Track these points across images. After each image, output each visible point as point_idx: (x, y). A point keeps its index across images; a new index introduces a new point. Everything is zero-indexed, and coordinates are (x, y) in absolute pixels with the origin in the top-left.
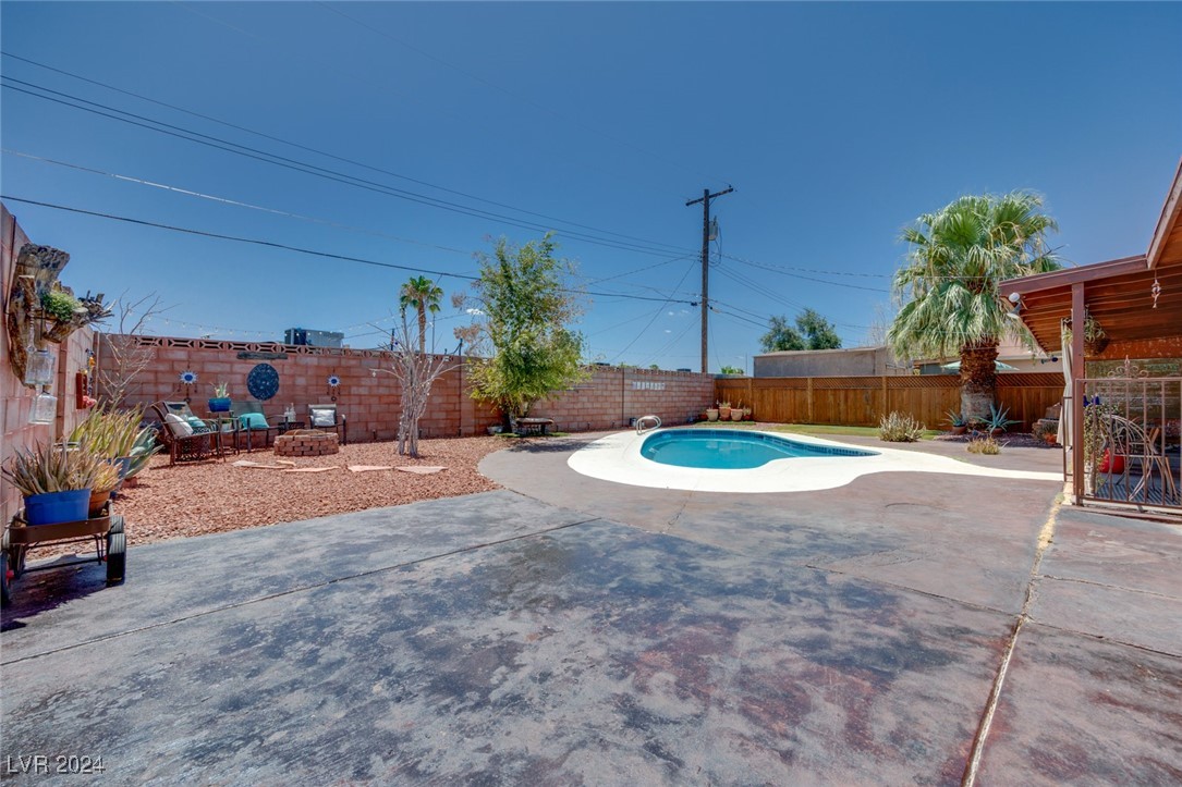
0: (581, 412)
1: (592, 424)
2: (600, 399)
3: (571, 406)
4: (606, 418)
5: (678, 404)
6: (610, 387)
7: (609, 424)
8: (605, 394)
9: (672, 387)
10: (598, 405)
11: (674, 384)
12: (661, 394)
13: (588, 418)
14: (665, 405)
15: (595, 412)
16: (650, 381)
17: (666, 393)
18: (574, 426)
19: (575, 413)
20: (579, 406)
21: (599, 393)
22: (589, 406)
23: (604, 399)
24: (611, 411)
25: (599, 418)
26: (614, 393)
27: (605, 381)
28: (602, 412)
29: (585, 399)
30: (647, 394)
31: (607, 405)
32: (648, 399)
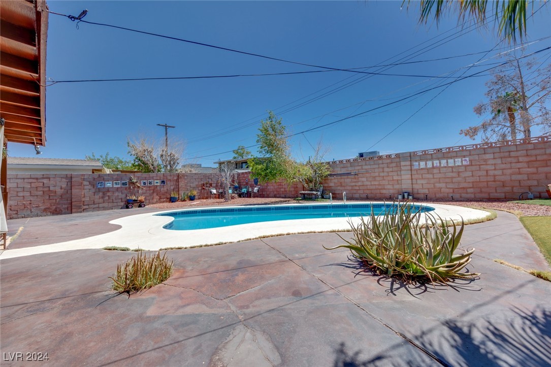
0: (361, 188)
1: (370, 196)
2: (378, 179)
3: (354, 184)
4: (384, 191)
5: (502, 178)
6: (386, 170)
7: (388, 196)
8: (382, 174)
9: (485, 160)
10: (376, 183)
11: (488, 156)
12: (462, 169)
13: (367, 192)
14: (471, 180)
15: (374, 187)
16: (438, 159)
17: (474, 168)
18: (357, 196)
19: (358, 188)
20: (360, 184)
21: (377, 174)
22: (368, 183)
23: (381, 178)
24: (390, 187)
25: (378, 191)
26: (391, 174)
27: (381, 166)
28: (380, 187)
29: (364, 179)
30: (435, 171)
31: (385, 182)
32: (440, 176)
